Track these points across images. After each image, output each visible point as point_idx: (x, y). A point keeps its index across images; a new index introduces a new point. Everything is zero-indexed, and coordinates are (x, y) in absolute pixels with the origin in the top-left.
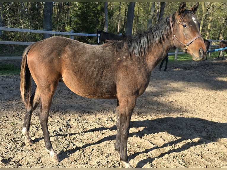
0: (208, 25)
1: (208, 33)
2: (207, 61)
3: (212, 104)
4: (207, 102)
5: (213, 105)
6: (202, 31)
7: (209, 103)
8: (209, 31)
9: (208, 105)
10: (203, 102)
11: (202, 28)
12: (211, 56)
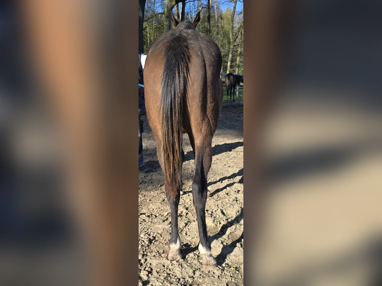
0: (237, 58)
1: (237, 69)
2: (234, 103)
3: (232, 160)
4: (226, 157)
5: (233, 162)
6: (230, 68)
7: (227, 159)
8: (239, 66)
9: (225, 163)
10: (220, 158)
11: (231, 63)
12: (239, 97)
